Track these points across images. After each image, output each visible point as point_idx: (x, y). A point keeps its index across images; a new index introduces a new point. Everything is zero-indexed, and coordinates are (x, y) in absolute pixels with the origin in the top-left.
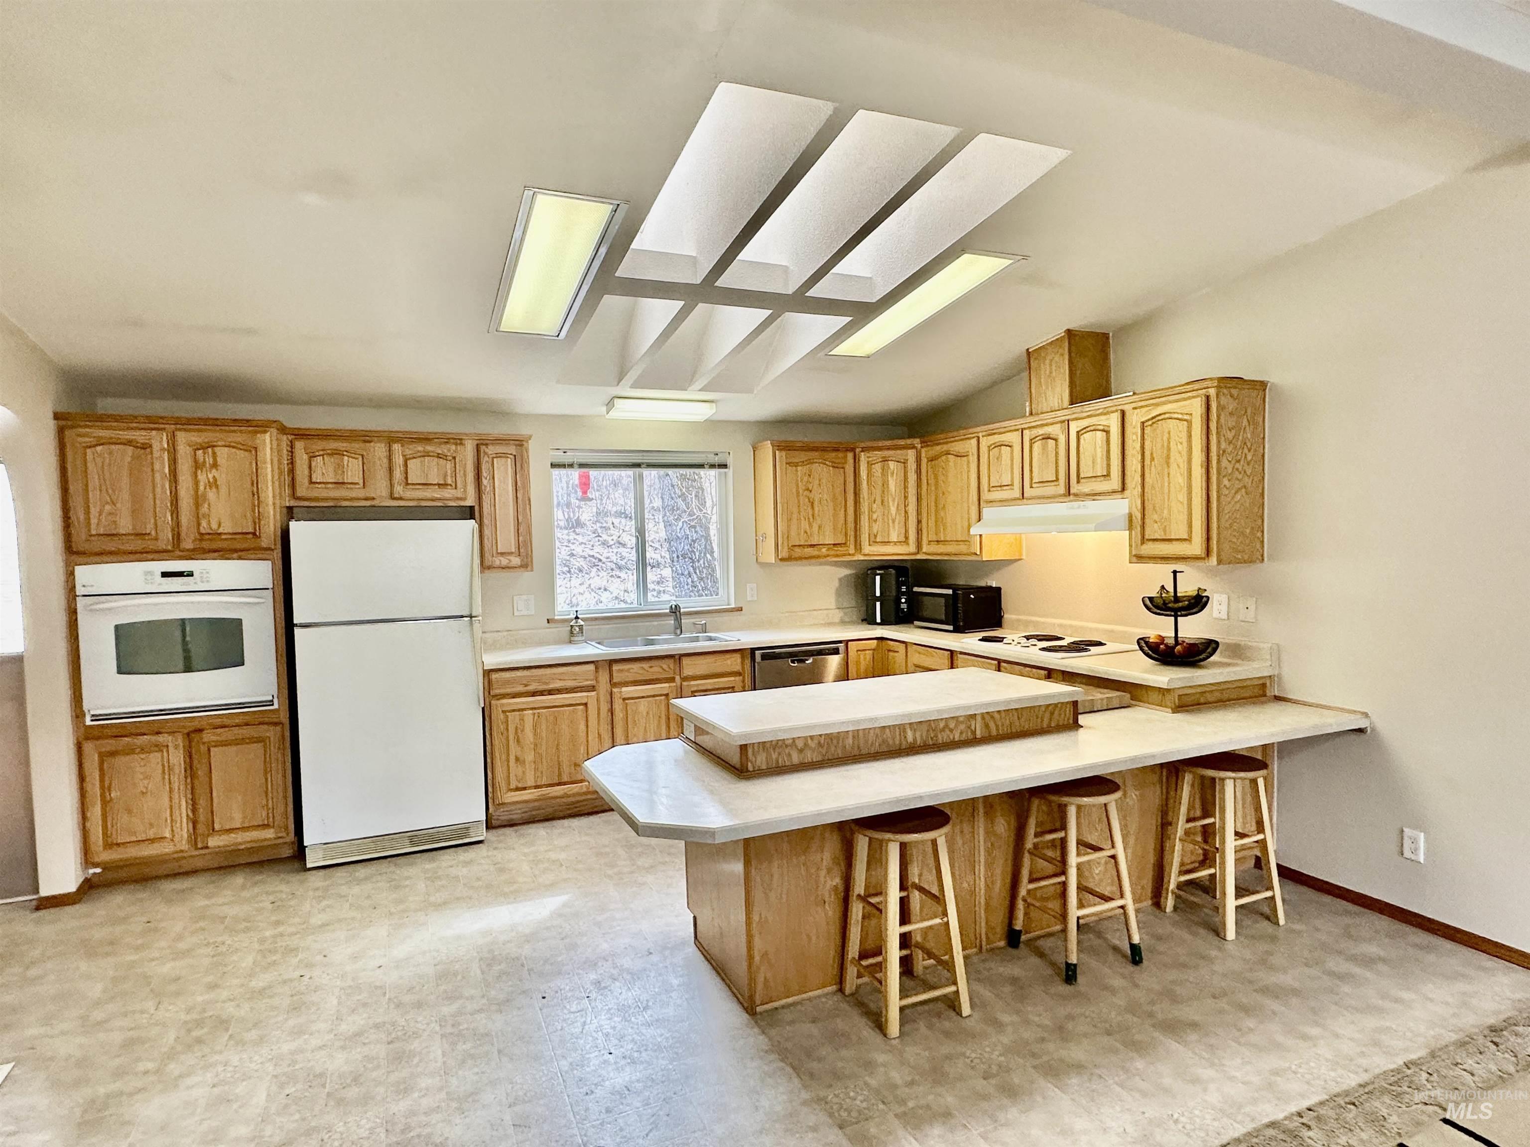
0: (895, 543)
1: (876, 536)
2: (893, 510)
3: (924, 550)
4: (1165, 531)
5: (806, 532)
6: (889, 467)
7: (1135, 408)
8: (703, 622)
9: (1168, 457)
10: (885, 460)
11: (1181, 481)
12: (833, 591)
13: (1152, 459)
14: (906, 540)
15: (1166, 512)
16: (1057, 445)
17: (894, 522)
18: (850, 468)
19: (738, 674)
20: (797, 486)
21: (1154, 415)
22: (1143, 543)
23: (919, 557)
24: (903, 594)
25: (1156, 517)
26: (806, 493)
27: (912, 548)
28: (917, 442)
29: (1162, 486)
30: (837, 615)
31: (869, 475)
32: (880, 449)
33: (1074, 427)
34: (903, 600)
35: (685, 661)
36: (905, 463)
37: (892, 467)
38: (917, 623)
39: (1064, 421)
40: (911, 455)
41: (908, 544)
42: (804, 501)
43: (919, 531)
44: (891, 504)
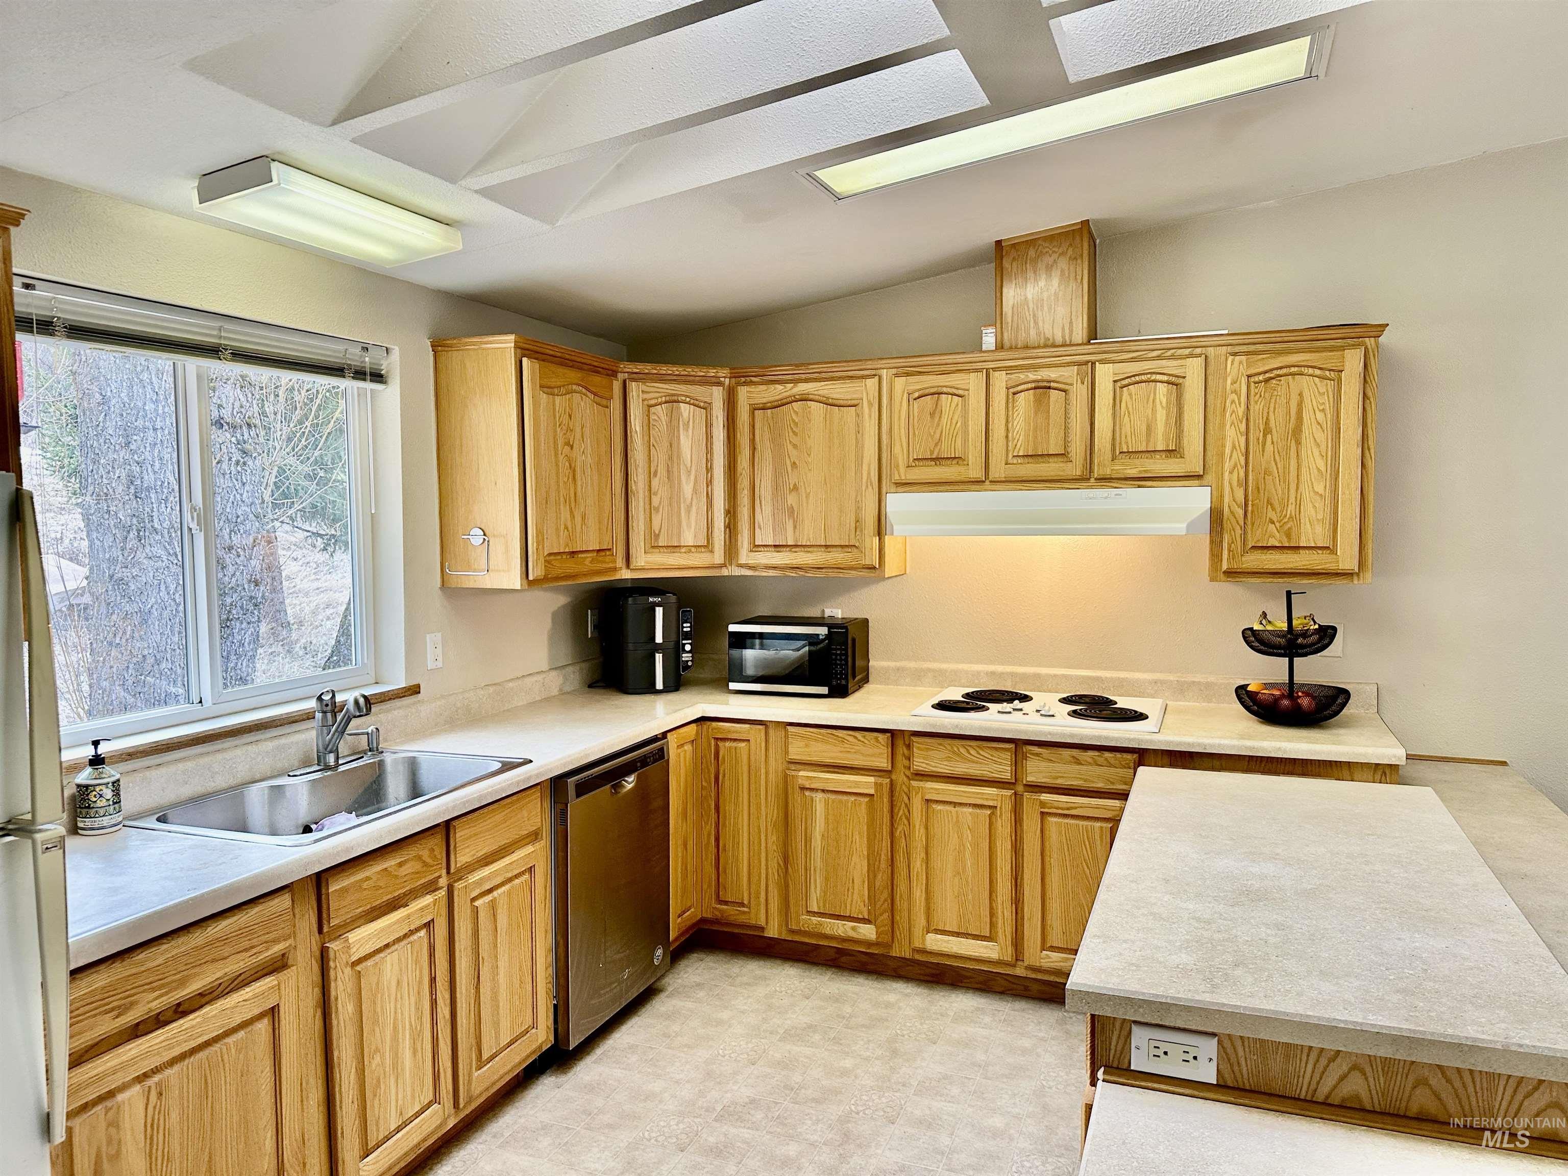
0: (690, 549)
1: (657, 536)
2: (687, 489)
3: (743, 560)
4: (1288, 535)
5: (566, 528)
6: (680, 414)
7: (1235, 354)
8: (372, 727)
9: (1297, 431)
10: (673, 401)
11: (1321, 464)
12: (545, 638)
13: (1267, 431)
14: (708, 546)
15: (1291, 508)
16: (1067, 401)
17: (689, 511)
18: (616, 404)
19: (534, 836)
20: (555, 431)
21: (1267, 368)
22: (1245, 552)
23: (725, 572)
24: (687, 636)
25: (1271, 514)
26: (567, 448)
27: (718, 557)
28: (723, 373)
29: (1286, 469)
30: (555, 682)
31: (648, 425)
32: (661, 378)
33: (1105, 374)
34: (688, 648)
35: (460, 834)
36: (707, 407)
37: (685, 414)
38: (733, 686)
39: (1086, 363)
40: (717, 395)
41: (712, 552)
42: (563, 463)
43: (731, 528)
44: (683, 478)
